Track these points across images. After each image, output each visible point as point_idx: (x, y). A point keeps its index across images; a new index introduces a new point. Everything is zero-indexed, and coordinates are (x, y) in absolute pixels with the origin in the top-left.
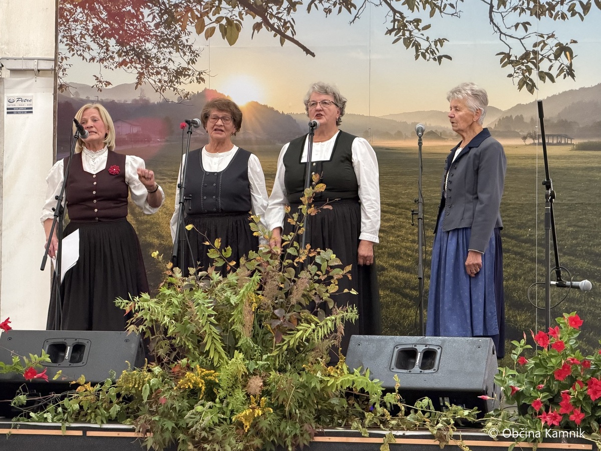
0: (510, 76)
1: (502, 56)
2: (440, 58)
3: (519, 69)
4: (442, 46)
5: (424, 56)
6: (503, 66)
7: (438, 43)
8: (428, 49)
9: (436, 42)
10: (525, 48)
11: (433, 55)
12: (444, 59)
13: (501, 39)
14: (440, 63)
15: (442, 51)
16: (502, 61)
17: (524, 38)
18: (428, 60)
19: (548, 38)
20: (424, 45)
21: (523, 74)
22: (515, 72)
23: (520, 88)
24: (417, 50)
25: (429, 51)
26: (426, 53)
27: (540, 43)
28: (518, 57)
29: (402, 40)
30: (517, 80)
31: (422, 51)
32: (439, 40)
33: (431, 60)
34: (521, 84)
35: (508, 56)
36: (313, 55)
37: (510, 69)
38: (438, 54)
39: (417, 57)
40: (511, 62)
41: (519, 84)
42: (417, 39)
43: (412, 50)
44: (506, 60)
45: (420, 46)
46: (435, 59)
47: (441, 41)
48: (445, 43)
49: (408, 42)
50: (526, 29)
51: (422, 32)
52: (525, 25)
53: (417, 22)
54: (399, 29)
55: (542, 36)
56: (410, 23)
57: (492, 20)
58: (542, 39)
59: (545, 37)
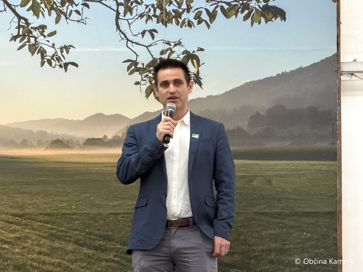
0: (137, 83)
1: (129, 63)
2: (66, 65)
4: (68, 53)
5: (50, 63)
6: (130, 74)
7: (64, 50)
8: (53, 56)
9: (61, 49)
10: (152, 56)
11: (59, 62)
12: (70, 66)
13: (127, 47)
14: (66, 70)
16: (129, 68)
17: (150, 46)
18: (54, 68)
19: (175, 45)
20: (50, 52)
21: (150, 82)
22: (142, 80)
23: (147, 96)
24: (43, 57)
26: (52, 60)
27: (167, 50)
28: (145, 65)
29: (27, 46)
30: (144, 88)
31: (47, 58)
32: (65, 47)
33: (57, 67)
34: (149, 92)
37: (137, 76)
38: (64, 61)
39: (42, 64)
40: (138, 70)
42: (43, 46)
44: (133, 67)
45: (46, 52)
46: (61, 66)
47: (67, 48)
49: (33, 49)
50: (153, 37)
51: (48, 38)
52: (152, 32)
53: (43, 28)
54: (24, 36)
55: (168, 43)
56: (35, 29)
57: (118, 27)
58: (167, 46)
59: (173, 44)
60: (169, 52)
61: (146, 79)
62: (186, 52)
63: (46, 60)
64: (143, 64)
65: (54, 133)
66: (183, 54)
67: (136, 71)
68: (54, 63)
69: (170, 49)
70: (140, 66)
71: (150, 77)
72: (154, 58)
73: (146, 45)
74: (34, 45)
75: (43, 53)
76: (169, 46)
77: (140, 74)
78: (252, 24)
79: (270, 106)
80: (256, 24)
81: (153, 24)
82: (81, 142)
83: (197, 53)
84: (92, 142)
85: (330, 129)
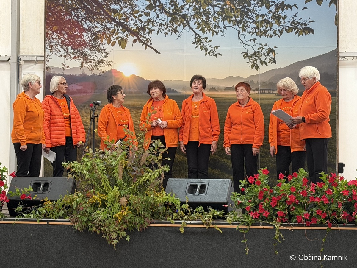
0: (248, 63)
1: (244, 54)
2: (216, 55)
3: (251, 59)
4: (217, 49)
5: (209, 54)
6: (244, 58)
7: (216, 48)
8: (211, 51)
9: (214, 48)
10: (254, 50)
11: (213, 53)
12: (218, 55)
13: (243, 46)
14: (216, 57)
15: (217, 52)
16: (244, 56)
17: (253, 46)
18: (211, 56)
19: (264, 46)
20: (209, 49)
21: (253, 62)
22: (250, 61)
23: (252, 68)
24: (206, 51)
25: (211, 52)
26: (210, 53)
27: (261, 48)
28: (251, 54)
29: (199, 47)
30: (251, 65)
31: (208, 52)
32: (216, 47)
33: (212, 55)
34: (253, 66)
35: (247, 54)
36: (160, 53)
37: (247, 60)
38: (216, 53)
39: (206, 54)
40: (248, 57)
41: (251, 66)
42: (206, 46)
43: (204, 51)
44: (246, 56)
45: (207, 49)
46: (214, 55)
47: (217, 47)
48: (219, 48)
49: (202, 48)
50: (255, 42)
51: (208, 43)
52: (254, 40)
53: (206, 38)
54: (198, 42)
55: (261, 45)
56: (203, 39)
57: (239, 38)
58: (261, 46)
59: (263, 45)
60: (262, 48)
61: (251, 61)
62: (269, 48)
63: (207, 53)
64: (250, 54)
65: (211, 85)
66: (268, 49)
67: (247, 57)
68: (211, 54)
69: (262, 47)
70: (249, 55)
71: (253, 60)
72: (255, 51)
73: (252, 46)
74: (202, 46)
75: (206, 49)
76: (262, 46)
77: (249, 58)
78: (299, 36)
80: (301, 36)
81: (255, 37)
82: (223, 89)
83: (274, 49)
84: (228, 89)
85: (334, 82)
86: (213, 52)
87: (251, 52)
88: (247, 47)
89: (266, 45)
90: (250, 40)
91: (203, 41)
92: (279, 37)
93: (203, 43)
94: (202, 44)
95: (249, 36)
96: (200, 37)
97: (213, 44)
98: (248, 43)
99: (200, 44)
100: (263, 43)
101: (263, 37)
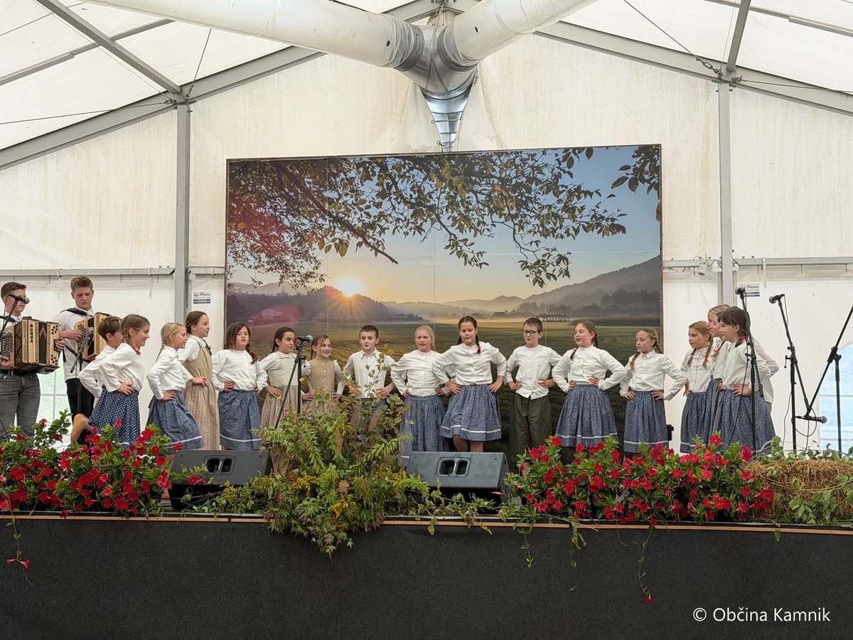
0: (527, 276)
1: (522, 263)
2: (481, 264)
3: (533, 271)
4: (482, 256)
5: (470, 263)
6: (522, 270)
7: (480, 255)
8: (473, 258)
9: (478, 254)
10: (537, 258)
11: (476, 263)
12: (483, 265)
13: (521, 252)
14: (481, 268)
15: (482, 260)
16: (522, 266)
17: (535, 251)
18: (473, 266)
19: (552, 251)
20: (470, 256)
21: (536, 275)
22: (530, 274)
23: (534, 284)
24: (466, 259)
25: (473, 260)
27: (547, 254)
28: (532, 264)
29: (455, 253)
30: (532, 279)
31: (469, 260)
32: (480, 253)
35: (526, 263)
36: (397, 263)
37: (527, 271)
38: (480, 262)
39: (465, 264)
40: (528, 267)
41: (533, 282)
42: (466, 252)
43: (462, 259)
44: (525, 266)
45: (468, 256)
46: (477, 265)
47: (481, 253)
48: (484, 254)
49: (460, 254)
50: (537, 245)
51: (469, 247)
52: (537, 242)
53: (466, 240)
54: (453, 246)
55: (548, 249)
56: (461, 241)
57: (515, 239)
59: (550, 250)
61: (533, 273)
62: (559, 255)
63: (467, 261)
66: (557, 256)
67: (526, 268)
68: (473, 263)
70: (529, 264)
71: (536, 272)
73: (533, 251)
74: (460, 251)
75: (466, 256)
76: (548, 252)
77: (529, 270)
78: (603, 236)
79: (615, 291)
80: (606, 236)
81: (538, 237)
82: (491, 315)
83: (566, 256)
84: (498, 315)
85: (656, 305)
86: (476, 261)
87: (532, 261)
88: (526, 253)
89: (555, 249)
90: (531, 243)
91: (461, 244)
92: (574, 238)
93: (461, 247)
94: (459, 248)
95: (530, 237)
96: (456, 238)
97: (476, 249)
98: (528, 247)
99: (457, 249)
100: (551, 247)
101: (550, 238)
